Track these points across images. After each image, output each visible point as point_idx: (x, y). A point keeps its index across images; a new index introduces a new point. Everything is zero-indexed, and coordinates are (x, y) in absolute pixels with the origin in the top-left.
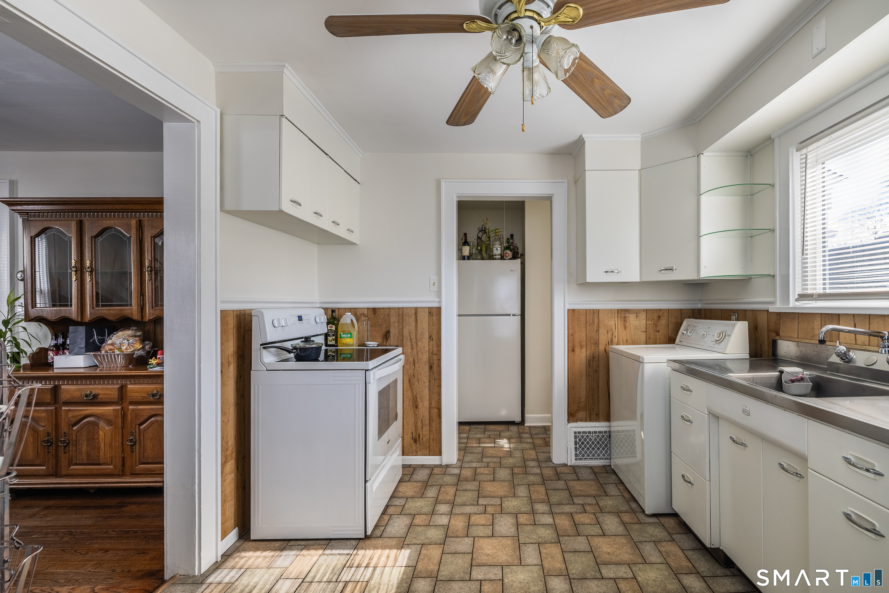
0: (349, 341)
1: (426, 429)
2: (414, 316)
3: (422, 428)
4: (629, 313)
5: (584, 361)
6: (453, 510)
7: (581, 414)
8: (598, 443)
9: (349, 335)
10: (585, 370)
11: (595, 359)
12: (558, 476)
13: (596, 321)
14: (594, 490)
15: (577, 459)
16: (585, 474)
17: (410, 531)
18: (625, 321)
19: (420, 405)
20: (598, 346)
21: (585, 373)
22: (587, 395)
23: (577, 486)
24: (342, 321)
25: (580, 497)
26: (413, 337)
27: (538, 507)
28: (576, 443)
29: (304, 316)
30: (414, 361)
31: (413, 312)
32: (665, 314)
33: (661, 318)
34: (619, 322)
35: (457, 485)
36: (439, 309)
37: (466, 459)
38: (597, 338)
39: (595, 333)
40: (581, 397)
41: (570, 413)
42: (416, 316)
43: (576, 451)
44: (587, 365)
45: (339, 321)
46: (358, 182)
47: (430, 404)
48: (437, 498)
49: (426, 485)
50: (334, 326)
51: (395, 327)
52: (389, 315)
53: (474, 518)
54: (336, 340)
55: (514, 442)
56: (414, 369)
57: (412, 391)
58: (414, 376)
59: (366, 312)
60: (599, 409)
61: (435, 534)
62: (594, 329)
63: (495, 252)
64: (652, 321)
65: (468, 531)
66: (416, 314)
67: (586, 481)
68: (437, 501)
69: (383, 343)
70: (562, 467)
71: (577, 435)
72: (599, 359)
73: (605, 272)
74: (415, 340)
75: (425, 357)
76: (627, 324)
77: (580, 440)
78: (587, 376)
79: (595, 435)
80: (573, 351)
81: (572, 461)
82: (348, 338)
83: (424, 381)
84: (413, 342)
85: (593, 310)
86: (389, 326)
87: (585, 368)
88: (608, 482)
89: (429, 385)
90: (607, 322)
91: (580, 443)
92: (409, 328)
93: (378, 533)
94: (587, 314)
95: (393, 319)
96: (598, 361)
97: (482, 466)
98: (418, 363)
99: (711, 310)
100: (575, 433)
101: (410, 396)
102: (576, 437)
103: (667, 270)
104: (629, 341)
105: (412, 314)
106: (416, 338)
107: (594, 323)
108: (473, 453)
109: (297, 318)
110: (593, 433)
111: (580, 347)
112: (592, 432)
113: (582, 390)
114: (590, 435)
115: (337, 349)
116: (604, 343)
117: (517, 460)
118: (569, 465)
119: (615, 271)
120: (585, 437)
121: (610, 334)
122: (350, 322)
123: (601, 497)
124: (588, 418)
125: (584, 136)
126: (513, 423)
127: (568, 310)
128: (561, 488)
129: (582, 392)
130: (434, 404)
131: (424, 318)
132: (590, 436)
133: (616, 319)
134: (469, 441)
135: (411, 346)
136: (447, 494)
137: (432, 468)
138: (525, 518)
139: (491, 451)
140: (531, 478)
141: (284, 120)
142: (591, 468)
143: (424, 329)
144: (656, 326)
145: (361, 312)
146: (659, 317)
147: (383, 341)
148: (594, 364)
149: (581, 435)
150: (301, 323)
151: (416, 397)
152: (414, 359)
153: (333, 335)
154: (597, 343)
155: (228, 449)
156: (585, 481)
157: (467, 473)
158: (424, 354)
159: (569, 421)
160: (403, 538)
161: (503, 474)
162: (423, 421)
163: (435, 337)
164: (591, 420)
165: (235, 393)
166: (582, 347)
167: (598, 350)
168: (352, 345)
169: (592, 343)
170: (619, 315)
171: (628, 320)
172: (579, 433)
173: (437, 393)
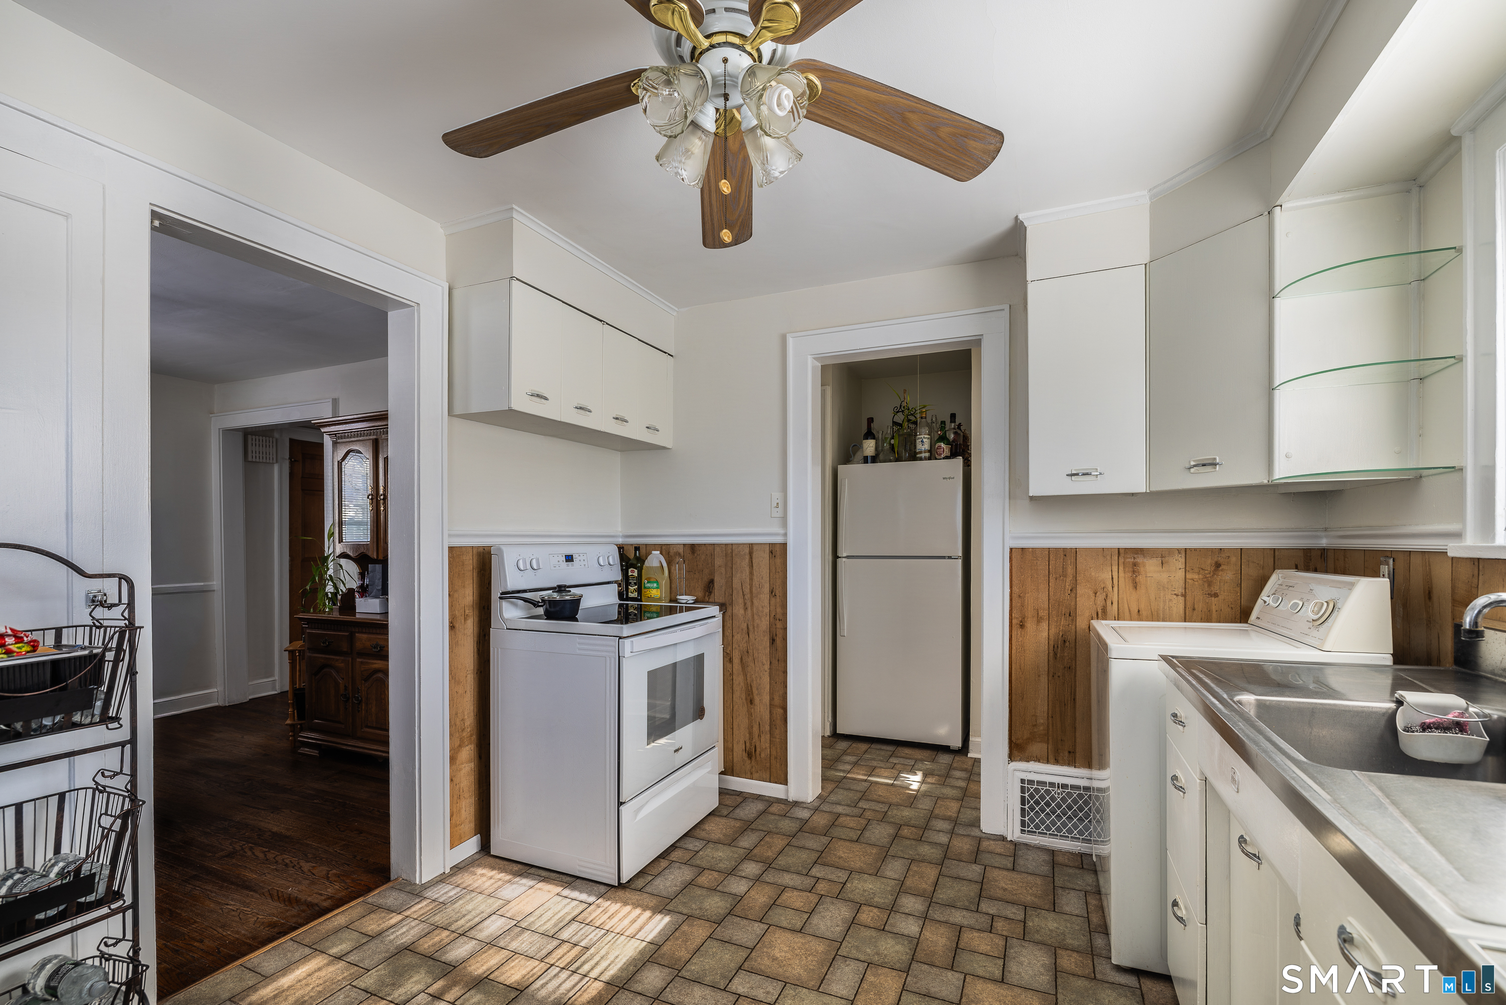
0: (655, 593)
1: (766, 738)
2: (747, 557)
3: (759, 736)
4: (1144, 557)
5: (1044, 647)
6: (764, 875)
7: (1038, 748)
8: (1070, 807)
9: (655, 585)
10: (1046, 664)
11: (1067, 644)
12: (976, 856)
13: (1070, 571)
14: (1031, 895)
15: (1025, 831)
16: (1033, 861)
17: (684, 891)
18: (1134, 572)
19: (757, 700)
20: (1074, 620)
21: (1047, 670)
22: (1050, 713)
23: (1002, 881)
24: (647, 564)
25: (996, 902)
26: (747, 590)
27: (906, 901)
28: (1023, 801)
29: (577, 555)
30: (748, 628)
31: (747, 550)
32: (1233, 559)
33: (1223, 567)
34: (1121, 574)
35: (793, 837)
36: (784, 546)
37: (833, 798)
38: (1073, 603)
39: (1067, 594)
40: (1038, 715)
41: (1015, 744)
42: (751, 558)
43: (1023, 815)
44: (1051, 654)
45: (643, 562)
46: (669, 354)
47: (772, 699)
48: (751, 850)
49: (747, 826)
50: (636, 571)
51: (722, 574)
52: (712, 555)
53: (789, 895)
54: (639, 591)
55: (931, 781)
56: (748, 642)
57: (745, 675)
58: (748, 652)
59: (681, 551)
60: (1075, 742)
61: (715, 904)
62: (1065, 586)
63: (919, 447)
64: (1199, 574)
65: (766, 912)
66: (751, 554)
67: (1026, 875)
68: (749, 856)
69: (704, 597)
70: (994, 840)
71: (1026, 785)
72: (1076, 645)
73: (1067, 475)
74: (749, 596)
75: (764, 623)
76: (1140, 579)
77: (1032, 796)
78: (1051, 675)
79: (1064, 792)
80: (1022, 626)
81: (1014, 833)
82: (654, 589)
83: (762, 663)
84: (747, 598)
85: (1064, 549)
86: (712, 573)
87: (1047, 660)
88: (1071, 886)
89: (770, 669)
90: (1093, 574)
91: (1032, 802)
92: (741, 576)
93: (640, 883)
94: (1051, 557)
95: (719, 562)
96: (1074, 650)
97: (851, 814)
98: (754, 631)
99: (1345, 551)
100: (1023, 781)
101: (742, 684)
102: (1023, 790)
103: (1204, 465)
104: (1144, 613)
105: (745, 554)
106: (751, 592)
107: (1065, 576)
108: (849, 789)
109: (564, 559)
110: (1058, 787)
111: (1035, 619)
112: (1058, 784)
113: (1039, 701)
114: (1053, 790)
115: (641, 605)
116: (1087, 614)
117: (917, 814)
118: (1009, 839)
119: (1093, 473)
120: (1042, 791)
121: (1101, 597)
122: (658, 565)
123: (1039, 911)
124: (1051, 757)
125: (1021, 217)
126: (946, 749)
127: (1011, 549)
128: (970, 877)
129: (1040, 706)
130: (777, 701)
131: (762, 560)
132: (1053, 793)
133: (1115, 568)
134: (855, 770)
135: (743, 604)
136: (770, 847)
137: (771, 801)
138: (871, 914)
139: (881, 792)
140: (925, 850)
141: (515, 283)
142: (1052, 852)
143: (762, 578)
144: (1210, 584)
145: (675, 550)
146: (1218, 565)
147: (705, 594)
148: (1066, 654)
149: (1034, 787)
150: (570, 565)
151: (751, 686)
152: (747, 625)
153: (635, 584)
154: (1072, 615)
155: (464, 729)
156: (1024, 874)
157: (821, 820)
158: (763, 619)
159: (1011, 757)
160: (668, 900)
161: (880, 833)
162: (761, 726)
163: (778, 592)
164: (1057, 762)
165: (476, 656)
166: (1039, 620)
167: (1073, 627)
168: (659, 600)
169: (1062, 614)
170: (1121, 560)
171: (1142, 569)
172: (1031, 782)
173: (782, 684)
